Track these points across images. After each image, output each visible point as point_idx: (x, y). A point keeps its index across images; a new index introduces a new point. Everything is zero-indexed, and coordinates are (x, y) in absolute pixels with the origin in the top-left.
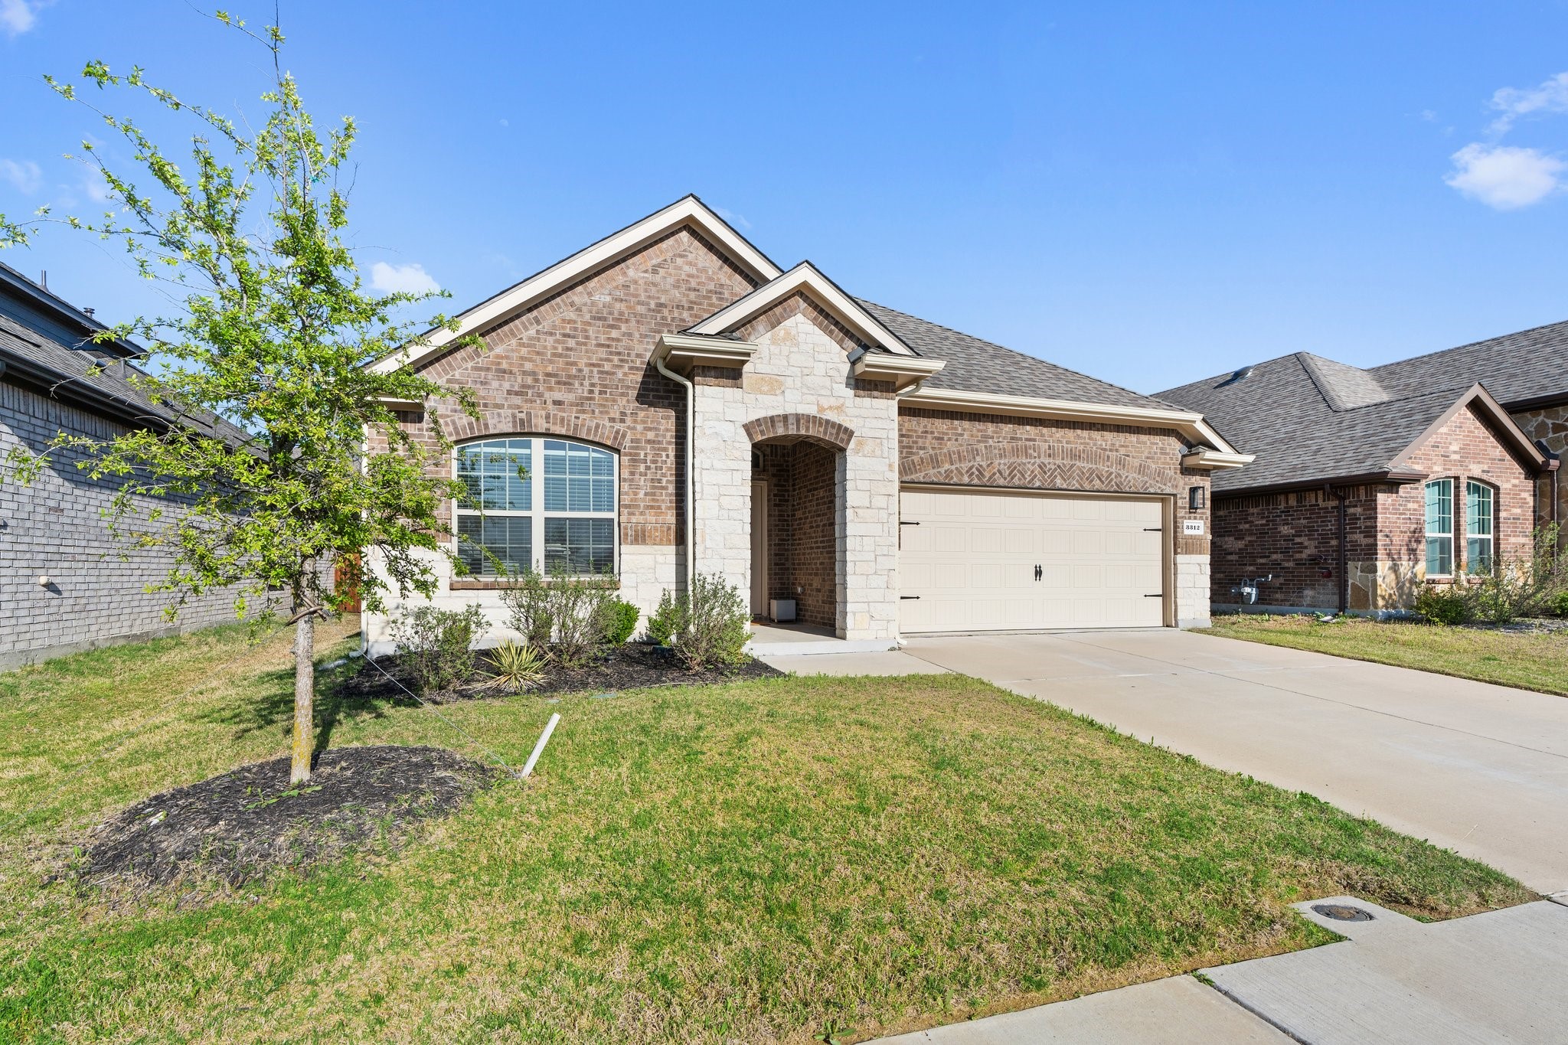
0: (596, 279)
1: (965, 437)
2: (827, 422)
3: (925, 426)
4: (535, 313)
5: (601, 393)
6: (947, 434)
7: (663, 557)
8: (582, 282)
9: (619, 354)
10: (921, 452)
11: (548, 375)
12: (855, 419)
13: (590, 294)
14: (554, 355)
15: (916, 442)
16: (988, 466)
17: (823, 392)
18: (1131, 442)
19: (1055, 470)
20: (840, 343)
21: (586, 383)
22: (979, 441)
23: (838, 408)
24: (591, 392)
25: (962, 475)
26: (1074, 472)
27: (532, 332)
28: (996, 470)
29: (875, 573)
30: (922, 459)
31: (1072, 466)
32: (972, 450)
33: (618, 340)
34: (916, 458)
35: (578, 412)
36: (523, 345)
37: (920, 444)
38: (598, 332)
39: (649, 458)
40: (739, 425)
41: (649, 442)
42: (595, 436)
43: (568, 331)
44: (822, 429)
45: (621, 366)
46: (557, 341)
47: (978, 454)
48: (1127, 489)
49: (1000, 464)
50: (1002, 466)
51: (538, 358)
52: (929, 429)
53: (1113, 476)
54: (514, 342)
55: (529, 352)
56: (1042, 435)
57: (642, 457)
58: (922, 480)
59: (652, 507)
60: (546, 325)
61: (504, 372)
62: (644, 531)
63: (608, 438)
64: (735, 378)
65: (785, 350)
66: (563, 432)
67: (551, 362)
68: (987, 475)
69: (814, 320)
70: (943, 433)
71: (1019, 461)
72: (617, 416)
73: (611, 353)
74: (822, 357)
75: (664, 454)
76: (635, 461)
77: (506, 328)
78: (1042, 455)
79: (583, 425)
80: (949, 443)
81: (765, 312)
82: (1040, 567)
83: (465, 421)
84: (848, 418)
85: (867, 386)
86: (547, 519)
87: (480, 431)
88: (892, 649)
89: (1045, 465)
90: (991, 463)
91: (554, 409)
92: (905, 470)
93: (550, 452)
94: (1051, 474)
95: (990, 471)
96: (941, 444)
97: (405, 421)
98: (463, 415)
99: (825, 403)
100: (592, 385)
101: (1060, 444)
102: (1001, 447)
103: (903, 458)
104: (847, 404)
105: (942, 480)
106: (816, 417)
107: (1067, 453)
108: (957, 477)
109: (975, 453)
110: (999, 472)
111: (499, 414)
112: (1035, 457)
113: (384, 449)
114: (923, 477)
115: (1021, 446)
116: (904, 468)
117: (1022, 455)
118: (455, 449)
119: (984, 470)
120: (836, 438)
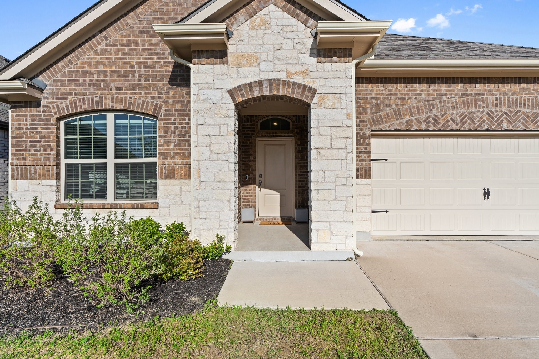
0: (142, 7)
1: (423, 95)
2: (294, 84)
3: (390, 90)
4: (104, 33)
5: (146, 80)
6: (408, 94)
7: (186, 187)
8: (133, 10)
9: (157, 54)
10: (387, 109)
11: (113, 72)
12: (318, 81)
13: (138, 17)
14: (116, 59)
15: (383, 102)
16: (443, 116)
17: (291, 62)
19: (502, 115)
20: (305, 23)
21: (136, 75)
22: (434, 98)
23: (303, 73)
24: (139, 80)
25: (420, 123)
26: (519, 117)
27: (103, 44)
28: (449, 118)
29: (335, 199)
30: (387, 114)
31: (517, 112)
32: (429, 105)
33: (156, 45)
34: (383, 113)
35: (132, 94)
36: (97, 54)
37: (386, 103)
38: (144, 41)
39: (177, 121)
40: (225, 91)
41: (176, 110)
42: (142, 109)
43: (125, 42)
44: (290, 90)
45: (159, 62)
46: (119, 50)
47: (433, 108)
49: (452, 114)
50: (454, 116)
51: (107, 62)
52: (393, 92)
54: (92, 53)
55: (101, 58)
56: (490, 90)
57: (172, 121)
58: (387, 129)
59: (179, 154)
60: (110, 41)
61: (86, 72)
62: (173, 170)
63: (150, 110)
64: (222, 57)
65: (260, 33)
66: (122, 107)
67: (114, 63)
68: (442, 122)
69: (283, 8)
70: (405, 94)
71: (469, 111)
72: (157, 95)
73: (151, 54)
74: (290, 35)
75: (187, 118)
76: (168, 124)
77: (87, 45)
78: (490, 105)
79: (134, 102)
80: (409, 101)
81: (244, 6)
82: (488, 189)
83: (64, 105)
84: (312, 80)
85: (328, 54)
86: (116, 164)
87: (72, 110)
88: (349, 259)
89: (493, 113)
90: (445, 114)
91: (116, 93)
92: (374, 122)
93: (118, 122)
94: (498, 119)
95: (444, 119)
96: (403, 102)
97: (31, 107)
98: (63, 101)
99: (293, 69)
100: (140, 76)
101: (507, 96)
102: (454, 101)
103: (373, 114)
104: (311, 69)
105: (404, 128)
106: (285, 81)
107: (513, 102)
108: (416, 125)
109: (431, 107)
110: (452, 120)
111: (84, 99)
112: (484, 107)
113: (19, 124)
114: (389, 127)
115: (471, 100)
116: (374, 121)
117: (472, 106)
118: (62, 123)
119: (439, 119)
120: (302, 96)
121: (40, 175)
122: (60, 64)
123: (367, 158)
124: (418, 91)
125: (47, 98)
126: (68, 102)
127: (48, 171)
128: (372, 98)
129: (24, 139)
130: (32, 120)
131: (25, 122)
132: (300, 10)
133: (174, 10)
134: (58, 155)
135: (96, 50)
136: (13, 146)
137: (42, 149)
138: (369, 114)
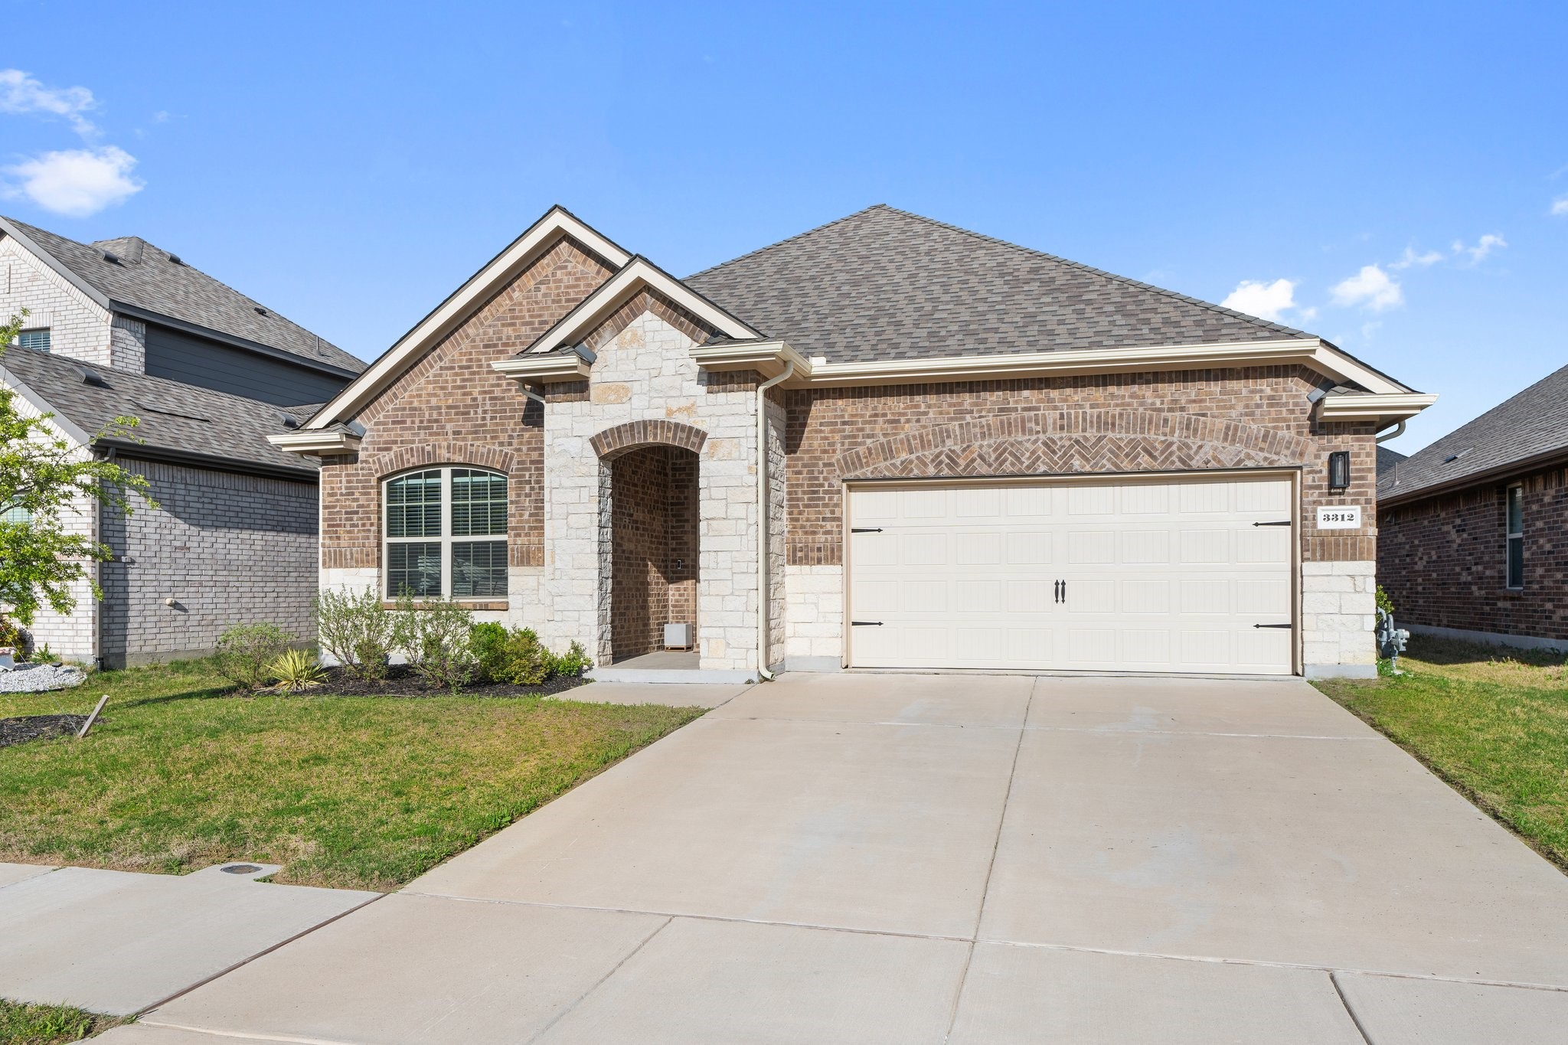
0: (487, 308)
1: (931, 415)
2: (677, 425)
3: (875, 408)
4: (438, 351)
5: (492, 418)
6: (904, 414)
8: (475, 314)
10: (869, 441)
11: (449, 407)
12: (708, 419)
14: (454, 387)
15: (862, 430)
16: (964, 450)
17: (672, 393)
18: (1211, 393)
19: (1072, 447)
20: (691, 335)
21: (480, 410)
22: (952, 419)
23: (688, 409)
24: (484, 419)
25: (925, 465)
26: (1102, 448)
27: (437, 367)
28: (975, 455)
30: (869, 449)
31: (1100, 439)
32: (941, 432)
34: (861, 450)
35: (474, 439)
36: (429, 382)
37: (868, 431)
39: (533, 478)
40: (586, 439)
42: (487, 460)
43: (464, 363)
44: (670, 435)
45: (510, 390)
46: (456, 374)
47: (949, 437)
48: (1204, 466)
49: (981, 447)
50: (984, 449)
51: (441, 393)
52: (880, 412)
53: (1174, 448)
54: (423, 380)
55: (434, 388)
56: (1050, 400)
57: (527, 478)
58: (870, 476)
59: (532, 528)
60: (446, 363)
61: (415, 409)
62: (528, 552)
63: (498, 462)
64: (582, 392)
65: (632, 353)
66: (461, 460)
67: (451, 394)
68: (962, 463)
69: (662, 316)
70: (900, 414)
71: (1011, 440)
72: (506, 440)
74: (671, 354)
76: (521, 483)
77: (416, 369)
78: (1050, 429)
79: (477, 452)
80: (907, 425)
81: (611, 316)
82: (1063, 583)
83: (387, 459)
84: (700, 419)
85: (722, 380)
86: (453, 543)
87: (398, 466)
88: (749, 682)
89: (1054, 442)
90: (968, 447)
91: (454, 439)
92: (848, 465)
93: (456, 480)
94: (1065, 453)
95: (967, 456)
96: (896, 428)
97: (346, 463)
98: (385, 453)
99: (674, 405)
100: (485, 412)
101: (1081, 411)
102: (984, 423)
103: (845, 451)
104: (699, 403)
105: (897, 474)
106: (664, 422)
107: (1091, 422)
108: (919, 468)
109: (945, 435)
110: (981, 457)
111: (412, 449)
112: (1038, 432)
113: (332, 488)
114: (872, 472)
115: (1016, 420)
116: (846, 463)
117: (1017, 431)
118: (384, 484)
119: (958, 456)
120: (687, 443)
121: (357, 562)
122: (382, 400)
123: (835, 529)
124: (923, 408)
125: (366, 449)
126: (392, 453)
127: (367, 555)
128: (844, 423)
129: (338, 509)
130: (348, 482)
131: (339, 485)
132: (685, 316)
133: (529, 311)
134: (379, 531)
135: (428, 377)
136: (324, 520)
137: (360, 523)
138: (838, 452)
